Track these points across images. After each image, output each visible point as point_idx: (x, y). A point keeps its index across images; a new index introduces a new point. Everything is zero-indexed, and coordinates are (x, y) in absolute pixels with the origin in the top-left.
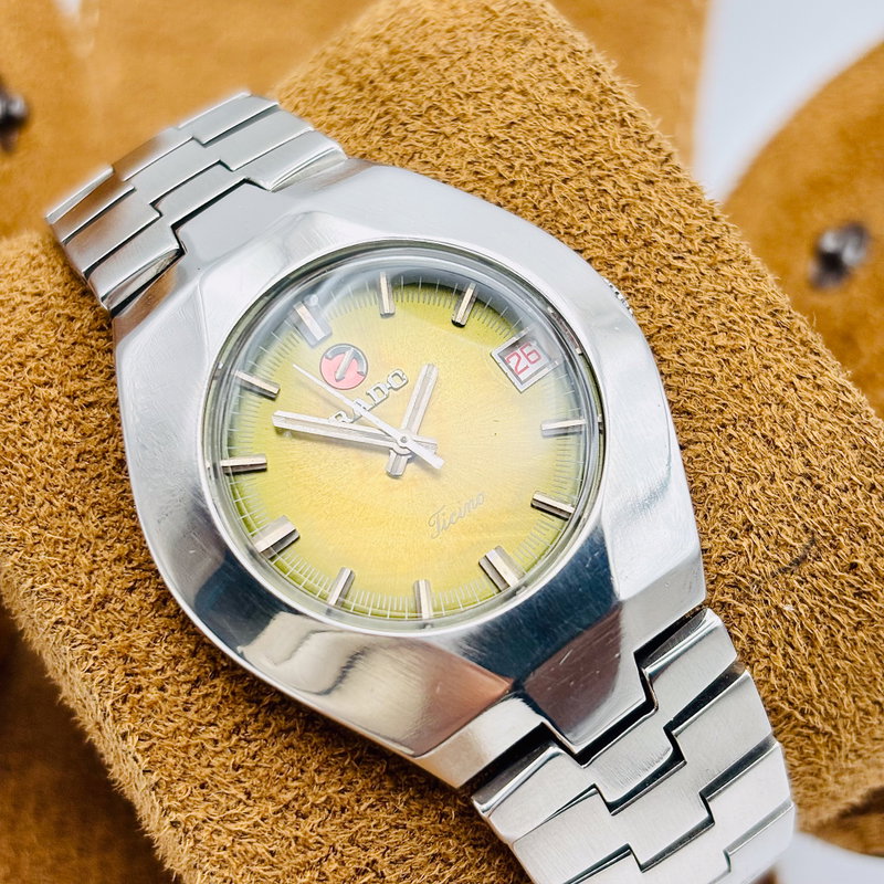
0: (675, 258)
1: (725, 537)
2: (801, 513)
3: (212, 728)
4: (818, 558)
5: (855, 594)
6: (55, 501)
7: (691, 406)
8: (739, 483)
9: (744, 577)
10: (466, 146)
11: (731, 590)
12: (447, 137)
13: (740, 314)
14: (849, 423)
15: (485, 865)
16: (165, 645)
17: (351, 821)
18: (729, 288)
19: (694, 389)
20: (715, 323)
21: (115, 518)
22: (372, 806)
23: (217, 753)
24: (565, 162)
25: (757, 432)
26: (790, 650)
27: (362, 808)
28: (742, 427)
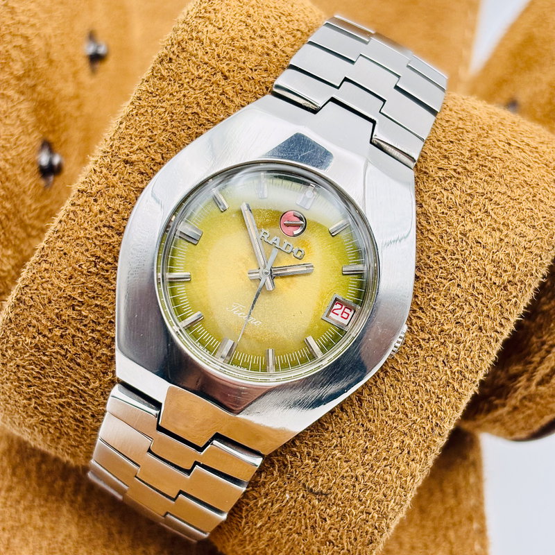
0: (443, 361)
1: (305, 450)
2: (337, 482)
3: (93, 245)
4: (319, 501)
5: (312, 526)
6: (167, 113)
7: (365, 404)
8: (337, 446)
9: (292, 467)
10: (455, 224)
11: (281, 464)
12: (456, 212)
13: (428, 408)
14: (396, 488)
15: (97, 403)
16: (122, 203)
17: (82, 332)
18: (441, 396)
19: (375, 402)
20: (417, 397)
21: (172, 147)
22: (94, 338)
23: (82, 253)
24: (470, 280)
25: (368, 443)
26: (270, 504)
27: (91, 334)
28: (367, 434)
